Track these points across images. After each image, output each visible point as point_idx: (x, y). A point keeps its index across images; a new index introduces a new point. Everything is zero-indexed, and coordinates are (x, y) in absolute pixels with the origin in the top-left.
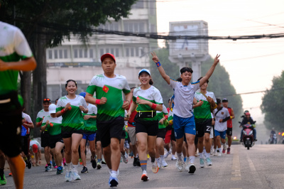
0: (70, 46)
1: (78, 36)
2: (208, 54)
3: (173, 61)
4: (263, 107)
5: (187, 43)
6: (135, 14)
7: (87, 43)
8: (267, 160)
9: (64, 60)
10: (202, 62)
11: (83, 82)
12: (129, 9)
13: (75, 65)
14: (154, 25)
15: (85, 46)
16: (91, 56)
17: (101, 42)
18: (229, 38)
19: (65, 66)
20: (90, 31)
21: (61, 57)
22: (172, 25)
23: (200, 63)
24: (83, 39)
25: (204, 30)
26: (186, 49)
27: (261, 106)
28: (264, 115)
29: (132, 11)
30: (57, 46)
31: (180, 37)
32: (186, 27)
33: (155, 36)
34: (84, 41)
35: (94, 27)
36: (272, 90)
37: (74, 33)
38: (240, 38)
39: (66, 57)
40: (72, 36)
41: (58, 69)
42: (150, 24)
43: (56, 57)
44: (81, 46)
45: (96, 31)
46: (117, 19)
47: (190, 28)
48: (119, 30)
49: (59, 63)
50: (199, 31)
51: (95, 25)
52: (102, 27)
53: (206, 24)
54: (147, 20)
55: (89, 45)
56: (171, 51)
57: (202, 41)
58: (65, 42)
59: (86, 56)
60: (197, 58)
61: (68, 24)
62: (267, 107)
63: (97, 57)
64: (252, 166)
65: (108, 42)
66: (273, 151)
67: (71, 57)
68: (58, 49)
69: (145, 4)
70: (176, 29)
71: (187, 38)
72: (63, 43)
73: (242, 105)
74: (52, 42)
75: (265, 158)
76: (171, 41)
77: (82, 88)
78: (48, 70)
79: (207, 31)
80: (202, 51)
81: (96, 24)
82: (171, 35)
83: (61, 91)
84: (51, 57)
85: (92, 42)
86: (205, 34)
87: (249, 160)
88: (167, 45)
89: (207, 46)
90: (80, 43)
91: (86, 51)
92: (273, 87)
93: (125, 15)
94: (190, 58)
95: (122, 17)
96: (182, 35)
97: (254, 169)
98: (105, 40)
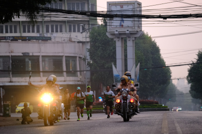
0: (19, 22)
1: (27, 13)
2: (141, 31)
3: (110, 36)
4: (189, 78)
5: (123, 21)
7: (34, 20)
8: (192, 125)
9: (13, 35)
10: (135, 38)
11: (31, 54)
13: (24, 39)
14: (94, 5)
15: (32, 23)
16: (38, 31)
17: (47, 19)
18: (160, 17)
19: (15, 39)
20: (38, 10)
21: (11, 32)
22: (109, 4)
23: (134, 39)
24: (31, 16)
25: (138, 9)
26: (122, 26)
27: (187, 77)
28: (190, 84)
30: (8, 22)
31: (116, 16)
32: (122, 7)
33: (95, 14)
34: (32, 18)
35: (41, 6)
36: (197, 63)
37: (23, 12)
38: (170, 17)
39: (16, 32)
40: (21, 13)
41: (8, 42)
42: (90, 4)
43: (7, 32)
44: (29, 22)
45: (43, 9)
47: (125, 7)
48: (63, 9)
49: (10, 37)
50: (134, 11)
51: (42, 4)
52: (48, 5)
53: (140, 4)
54: (88, 1)
55: (36, 21)
56: (108, 27)
57: (136, 19)
58: (16, 19)
59: (33, 31)
60: (131, 34)
61: (18, 3)
62: (192, 78)
63: (43, 32)
64: (179, 129)
65: (53, 19)
66: (198, 117)
67: (20, 32)
68: (9, 24)
70: (114, 8)
71: (123, 16)
72: (13, 20)
73: (170, 76)
75: (191, 123)
76: (108, 19)
77: (29, 60)
79: (141, 11)
80: (136, 28)
81: (44, 4)
82: (108, 13)
83: (11, 62)
85: (39, 19)
86: (138, 13)
87: (177, 125)
88: (105, 22)
89: (141, 24)
90: (28, 20)
92: (198, 60)
94: (125, 34)
96: (118, 13)
97: (181, 132)
98: (50, 17)
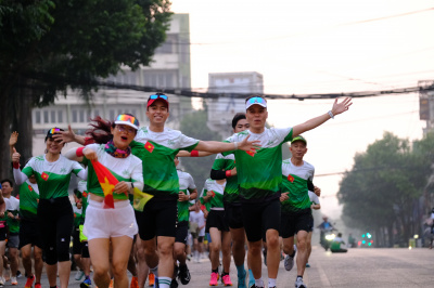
0: (66, 106)
1: (78, 91)
3: (213, 129)
4: (341, 196)
5: (234, 103)
6: (161, 61)
7: (90, 102)
8: (345, 271)
12: (151, 54)
14: (187, 78)
15: (88, 106)
17: (111, 101)
18: (293, 97)
20: (96, 85)
21: (53, 121)
22: (213, 77)
24: (86, 95)
25: (258, 85)
26: (233, 111)
27: (338, 194)
28: (341, 207)
29: (156, 57)
30: (48, 104)
31: (223, 95)
32: (232, 81)
33: (188, 93)
34: (87, 99)
35: (101, 79)
36: (354, 172)
37: (73, 88)
38: (310, 97)
39: (60, 121)
40: (69, 91)
42: (181, 75)
43: (46, 121)
44: (82, 106)
45: (104, 84)
46: (135, 68)
47: (237, 82)
48: (137, 84)
50: (251, 86)
51: (102, 76)
52: (112, 79)
53: (260, 77)
54: (177, 71)
55: (94, 105)
56: (210, 114)
58: (60, 100)
61: (64, 75)
62: (346, 195)
64: (324, 278)
65: (121, 100)
66: (355, 258)
67: (68, 121)
68: (49, 109)
69: (174, 47)
70: (219, 83)
71: (233, 96)
72: (56, 101)
74: (41, 100)
75: (343, 267)
76: (210, 100)
78: (34, 140)
79: (262, 87)
81: (105, 75)
82: (211, 91)
84: (38, 121)
85: (99, 101)
86: (259, 91)
87: (321, 271)
88: (205, 105)
90: (81, 101)
91: (89, 112)
92: (355, 167)
93: (146, 63)
95: (141, 66)
96: (226, 91)
97: (328, 283)
98: (116, 97)
